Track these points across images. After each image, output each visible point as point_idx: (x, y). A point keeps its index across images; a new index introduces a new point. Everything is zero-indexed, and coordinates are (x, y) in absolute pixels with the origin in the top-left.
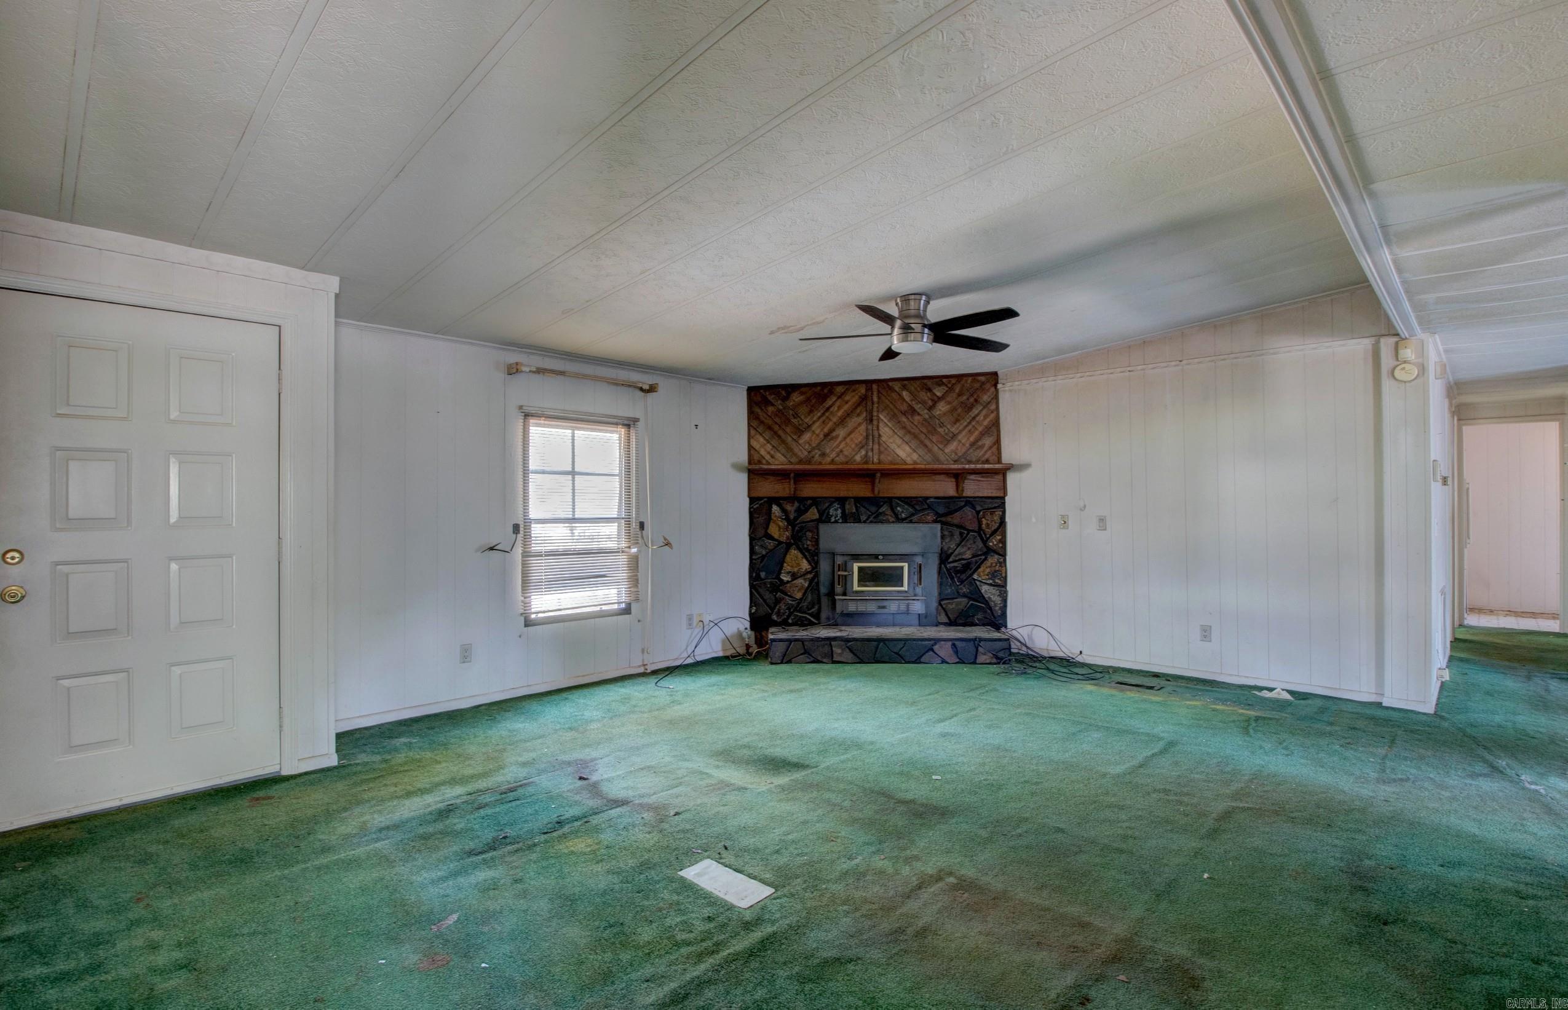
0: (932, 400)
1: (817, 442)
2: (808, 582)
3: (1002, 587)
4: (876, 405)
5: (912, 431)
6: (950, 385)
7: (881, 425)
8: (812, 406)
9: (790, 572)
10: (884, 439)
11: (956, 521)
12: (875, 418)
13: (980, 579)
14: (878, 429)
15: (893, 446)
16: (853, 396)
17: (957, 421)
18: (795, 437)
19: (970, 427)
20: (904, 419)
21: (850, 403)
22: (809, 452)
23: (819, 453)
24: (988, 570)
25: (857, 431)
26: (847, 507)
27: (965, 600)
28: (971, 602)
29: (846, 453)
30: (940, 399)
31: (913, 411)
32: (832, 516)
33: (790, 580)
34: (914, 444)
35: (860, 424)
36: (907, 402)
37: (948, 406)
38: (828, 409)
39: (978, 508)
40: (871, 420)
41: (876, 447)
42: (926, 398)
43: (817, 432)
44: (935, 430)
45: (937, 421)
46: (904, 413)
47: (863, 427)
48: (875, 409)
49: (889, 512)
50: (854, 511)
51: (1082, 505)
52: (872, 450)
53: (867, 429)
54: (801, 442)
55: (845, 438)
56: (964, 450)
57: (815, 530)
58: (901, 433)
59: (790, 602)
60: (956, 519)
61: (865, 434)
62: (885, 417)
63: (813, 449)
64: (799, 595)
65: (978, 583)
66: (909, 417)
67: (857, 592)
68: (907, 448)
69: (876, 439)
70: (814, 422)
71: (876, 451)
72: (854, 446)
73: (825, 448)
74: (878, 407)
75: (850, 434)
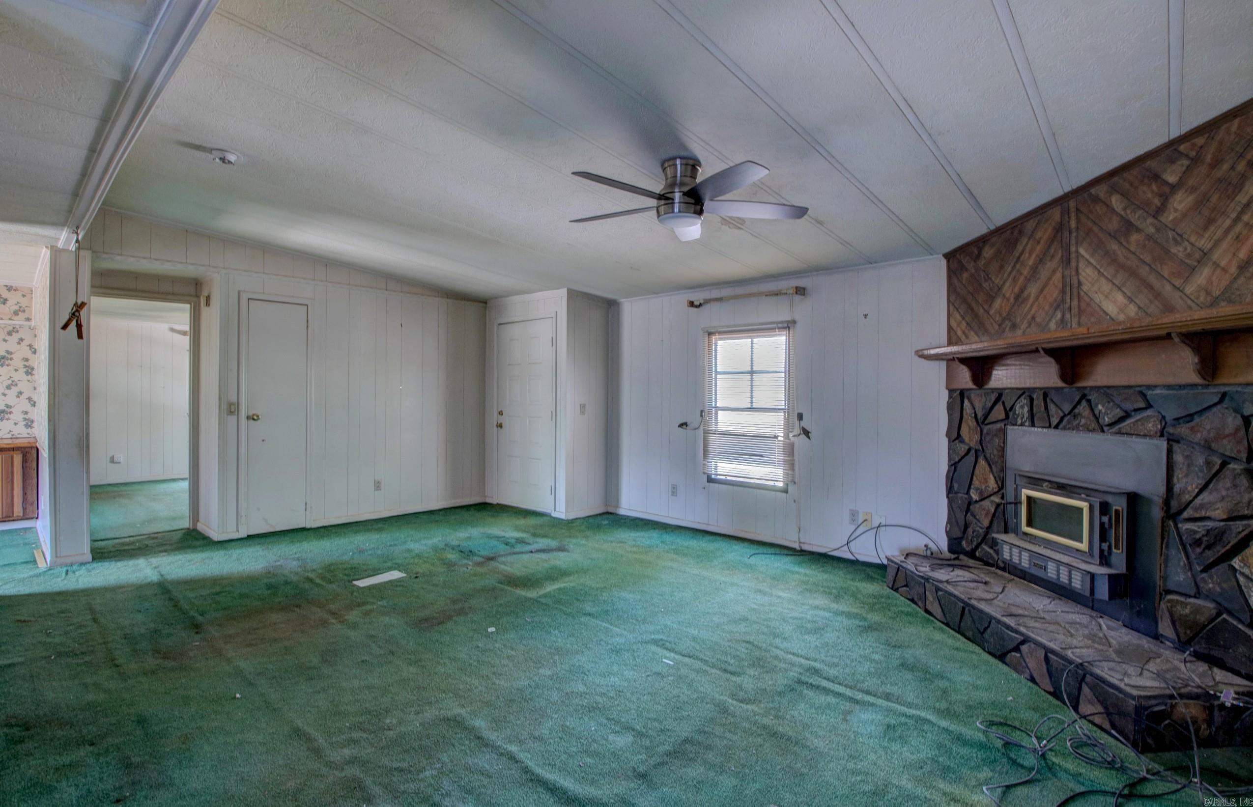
0: (1161, 195)
1: (1008, 308)
4: (1074, 234)
5: (1128, 263)
7: (1082, 265)
8: (1003, 259)
9: (979, 489)
10: (1085, 288)
11: (1198, 437)
12: (1073, 256)
14: (1077, 273)
15: (1098, 298)
16: (1046, 231)
17: (1210, 222)
18: (986, 307)
20: (1114, 246)
21: (1042, 242)
22: (999, 325)
23: (1010, 324)
25: (1051, 282)
26: (1035, 402)
29: (1038, 320)
30: (1174, 188)
31: (1129, 227)
32: (1018, 416)
33: (978, 499)
34: (1130, 286)
35: (1054, 271)
36: (1118, 214)
37: (1192, 197)
38: (1018, 259)
40: (1069, 261)
41: (1075, 303)
42: (1150, 195)
43: (1008, 295)
44: (1168, 252)
45: (1171, 234)
46: (1113, 236)
47: (1058, 275)
48: (1073, 241)
49: (1088, 413)
50: (1043, 409)
52: (1070, 309)
53: (1063, 277)
54: (991, 312)
55: (1037, 298)
56: (1224, 283)
57: (1002, 435)
58: (1109, 271)
61: (1060, 285)
62: (1086, 251)
66: (1122, 240)
67: (1028, 535)
68: (1120, 298)
69: (1075, 291)
70: (1004, 282)
71: (1075, 310)
72: (1047, 308)
73: (1015, 317)
74: (1077, 237)
75: (1042, 291)
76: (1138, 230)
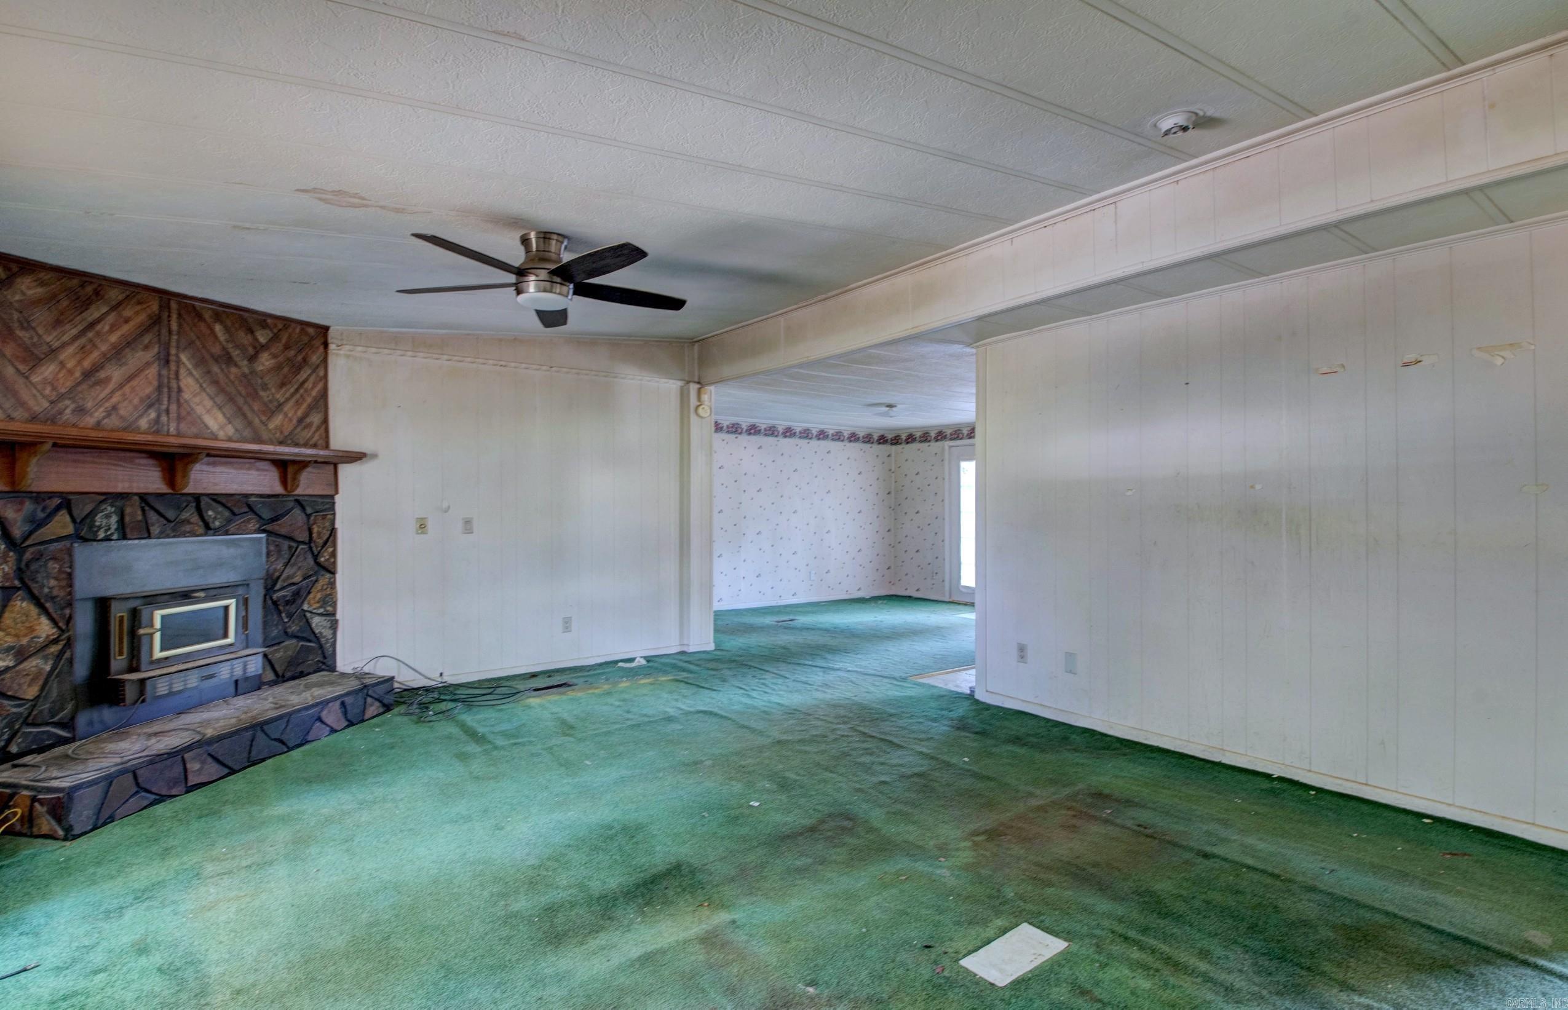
0: (255, 348)
1: (69, 384)
2: (50, 662)
3: (331, 615)
4: (175, 337)
5: (228, 389)
6: (275, 331)
7: (182, 371)
8: (62, 314)
9: (12, 648)
10: (186, 396)
11: (283, 531)
12: (173, 358)
13: (310, 609)
14: (177, 378)
15: (199, 410)
16: (137, 313)
17: (282, 385)
18: (21, 367)
19: (298, 396)
20: (216, 369)
21: (132, 323)
22: (52, 402)
23: (73, 406)
24: (319, 596)
25: (142, 375)
26: (128, 510)
27: (294, 641)
28: (301, 643)
29: (122, 412)
30: (264, 347)
31: (229, 360)
32: (100, 527)
33: (11, 664)
34: (229, 409)
35: (148, 364)
36: (220, 343)
37: (273, 361)
38: (92, 325)
39: (309, 510)
40: (167, 362)
41: (173, 407)
42: (246, 343)
43: (69, 365)
44: (257, 394)
45: (259, 380)
46: (216, 359)
47: (152, 371)
48: (173, 344)
49: (195, 518)
50: (140, 518)
51: (445, 505)
52: (167, 411)
53: (160, 375)
54: (35, 379)
55: (121, 386)
56: (290, 428)
57: (66, 557)
58: (211, 390)
59: (15, 710)
60: (282, 527)
61: (156, 383)
62: (189, 359)
63: (61, 397)
64: (31, 692)
65: (308, 615)
66: (224, 367)
67: (160, 660)
68: (220, 416)
69: (174, 395)
70: (64, 346)
71: (173, 415)
72: (136, 401)
73: (83, 399)
74: (178, 341)
75: (131, 378)
76: (236, 365)
